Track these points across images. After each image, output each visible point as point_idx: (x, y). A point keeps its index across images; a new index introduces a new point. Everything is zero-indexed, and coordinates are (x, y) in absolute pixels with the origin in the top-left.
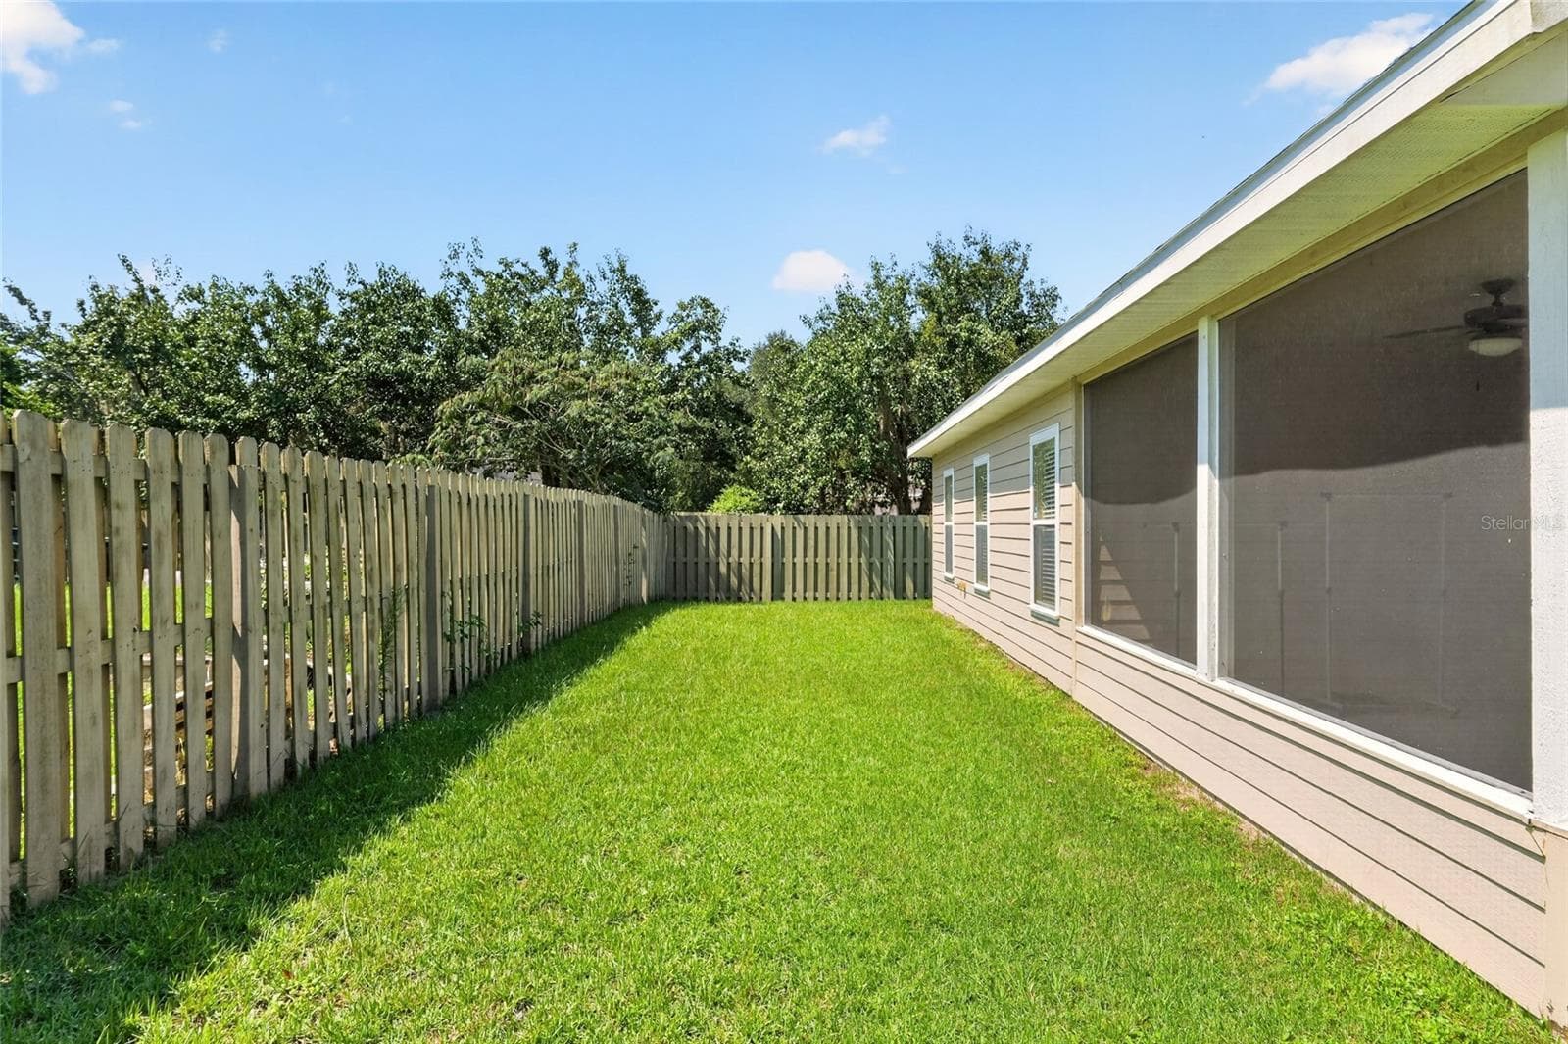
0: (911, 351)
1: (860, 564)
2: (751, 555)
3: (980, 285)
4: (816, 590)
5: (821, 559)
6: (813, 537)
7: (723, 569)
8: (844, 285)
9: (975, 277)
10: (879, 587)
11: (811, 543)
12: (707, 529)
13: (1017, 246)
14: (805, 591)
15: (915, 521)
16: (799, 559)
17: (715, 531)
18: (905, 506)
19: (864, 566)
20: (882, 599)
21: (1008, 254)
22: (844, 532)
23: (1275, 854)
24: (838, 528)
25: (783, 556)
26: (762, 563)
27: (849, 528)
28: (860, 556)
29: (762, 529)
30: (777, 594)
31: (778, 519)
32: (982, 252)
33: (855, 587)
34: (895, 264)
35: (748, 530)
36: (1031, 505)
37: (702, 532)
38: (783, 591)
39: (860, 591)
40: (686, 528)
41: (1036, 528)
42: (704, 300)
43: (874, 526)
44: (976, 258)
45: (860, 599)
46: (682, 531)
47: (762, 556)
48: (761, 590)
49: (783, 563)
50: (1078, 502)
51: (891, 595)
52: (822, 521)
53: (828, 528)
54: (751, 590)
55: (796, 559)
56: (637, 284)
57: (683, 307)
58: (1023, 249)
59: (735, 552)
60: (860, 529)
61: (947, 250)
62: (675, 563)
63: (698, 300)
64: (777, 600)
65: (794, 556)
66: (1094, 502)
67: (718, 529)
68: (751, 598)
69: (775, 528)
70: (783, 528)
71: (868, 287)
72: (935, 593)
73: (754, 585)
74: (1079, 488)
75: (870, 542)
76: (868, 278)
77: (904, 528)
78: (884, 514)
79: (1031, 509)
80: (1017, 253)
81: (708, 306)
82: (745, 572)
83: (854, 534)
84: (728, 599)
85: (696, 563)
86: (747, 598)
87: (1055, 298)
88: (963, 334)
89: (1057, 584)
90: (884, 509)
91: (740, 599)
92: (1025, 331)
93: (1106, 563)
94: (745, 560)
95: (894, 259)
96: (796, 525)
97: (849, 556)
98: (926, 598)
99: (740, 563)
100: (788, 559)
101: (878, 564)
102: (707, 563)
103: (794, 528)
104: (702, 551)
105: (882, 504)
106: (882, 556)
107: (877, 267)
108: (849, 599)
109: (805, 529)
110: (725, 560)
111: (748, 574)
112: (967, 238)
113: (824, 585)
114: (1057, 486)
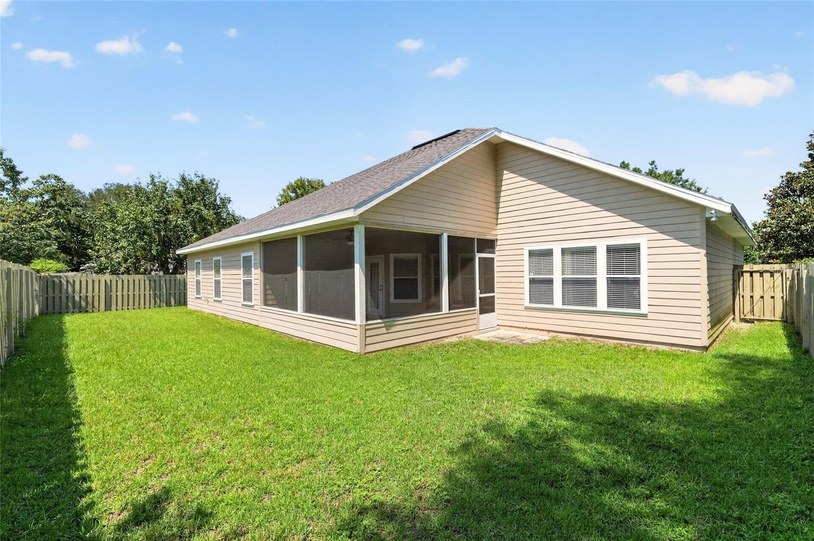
0: (169, 212)
1: (150, 294)
2: (93, 292)
3: (201, 192)
4: (128, 305)
5: (131, 293)
6: (127, 284)
7: (77, 298)
8: (138, 182)
9: (199, 188)
10: (158, 302)
11: (126, 286)
12: (67, 282)
13: (214, 180)
14: (122, 306)
15: (175, 277)
16: (119, 293)
17: (72, 282)
18: (166, 271)
19: (152, 295)
20: (160, 307)
21: (211, 182)
22: (142, 282)
23: (317, 344)
24: (139, 280)
25: (111, 292)
26: (99, 296)
27: (145, 280)
28: (150, 291)
29: (99, 281)
30: (108, 307)
31: (107, 277)
32: (201, 180)
33: (148, 303)
34: (160, 176)
35: (92, 282)
36: (242, 274)
37: (64, 282)
38: (111, 306)
39: (150, 304)
40: (54, 281)
41: (243, 280)
42: (56, 177)
43: (157, 279)
44: (199, 182)
45: (150, 308)
46: (52, 282)
47: (99, 292)
48: (99, 307)
49: (111, 295)
50: (261, 274)
51: (164, 305)
52: (130, 278)
53: (134, 281)
54: (93, 307)
55: (117, 294)
56: (11, 163)
57: (43, 178)
58: (216, 181)
59: (84, 291)
60: (150, 280)
61: (188, 178)
62: (47, 298)
63: (53, 176)
64: (108, 310)
65: (117, 291)
66: (266, 274)
67: (74, 281)
68: (93, 311)
69: (107, 281)
70: (111, 281)
71: (148, 184)
72: (188, 303)
73: (95, 304)
74: (261, 269)
75: (155, 285)
76: (149, 180)
77: (170, 280)
78: (156, 274)
79: (242, 275)
80: (215, 183)
81: (59, 180)
82: (90, 299)
83: (147, 282)
84: (80, 312)
85: (61, 297)
86: (91, 311)
87: (230, 201)
88: (195, 209)
89: (253, 296)
90: (157, 272)
91: (87, 312)
92: (219, 211)
93: (268, 289)
94: (90, 294)
95: (160, 174)
96: (118, 279)
97: (145, 291)
98: (185, 305)
99: (87, 296)
100: (114, 294)
101: (158, 294)
102: (67, 297)
103: (117, 281)
104: (64, 291)
105: (156, 270)
106: (160, 291)
107: (152, 177)
108: (145, 308)
109: (123, 281)
110: (78, 295)
111: (91, 301)
112: (195, 174)
113: (131, 302)
114: (253, 269)
